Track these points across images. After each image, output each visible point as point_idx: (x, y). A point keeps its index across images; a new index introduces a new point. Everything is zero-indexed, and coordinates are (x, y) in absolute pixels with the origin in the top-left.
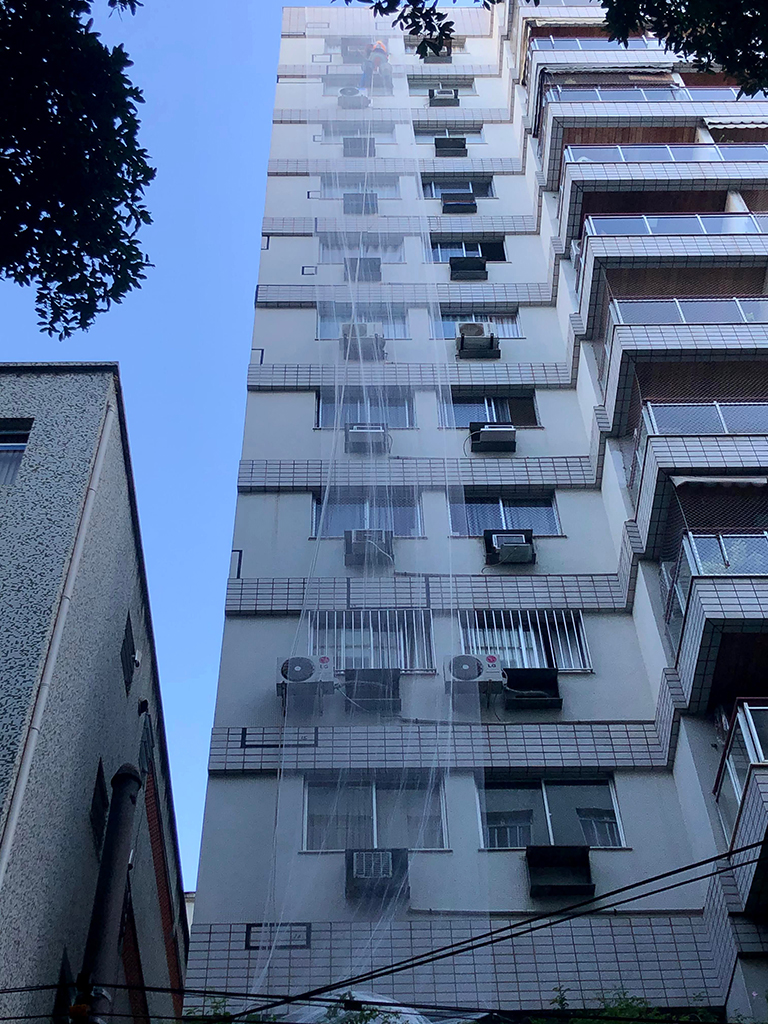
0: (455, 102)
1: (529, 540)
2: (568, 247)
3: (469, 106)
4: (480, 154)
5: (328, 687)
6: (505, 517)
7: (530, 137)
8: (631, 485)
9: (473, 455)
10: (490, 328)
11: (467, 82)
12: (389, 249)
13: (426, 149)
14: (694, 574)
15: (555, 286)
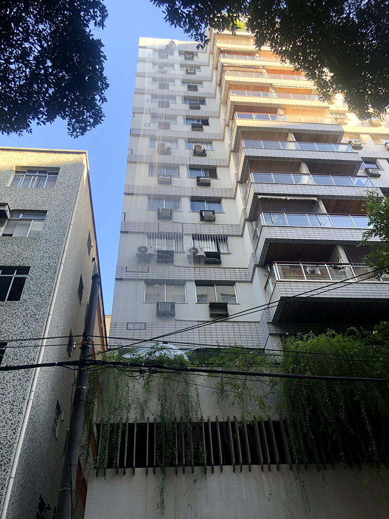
0: (194, 73)
1: (213, 214)
2: (229, 123)
3: (199, 75)
4: (202, 91)
5: (151, 255)
6: (206, 206)
7: (218, 86)
8: (245, 198)
9: (197, 187)
10: (204, 147)
11: (198, 67)
12: (173, 120)
13: (184, 88)
14: (263, 225)
15: (224, 135)
